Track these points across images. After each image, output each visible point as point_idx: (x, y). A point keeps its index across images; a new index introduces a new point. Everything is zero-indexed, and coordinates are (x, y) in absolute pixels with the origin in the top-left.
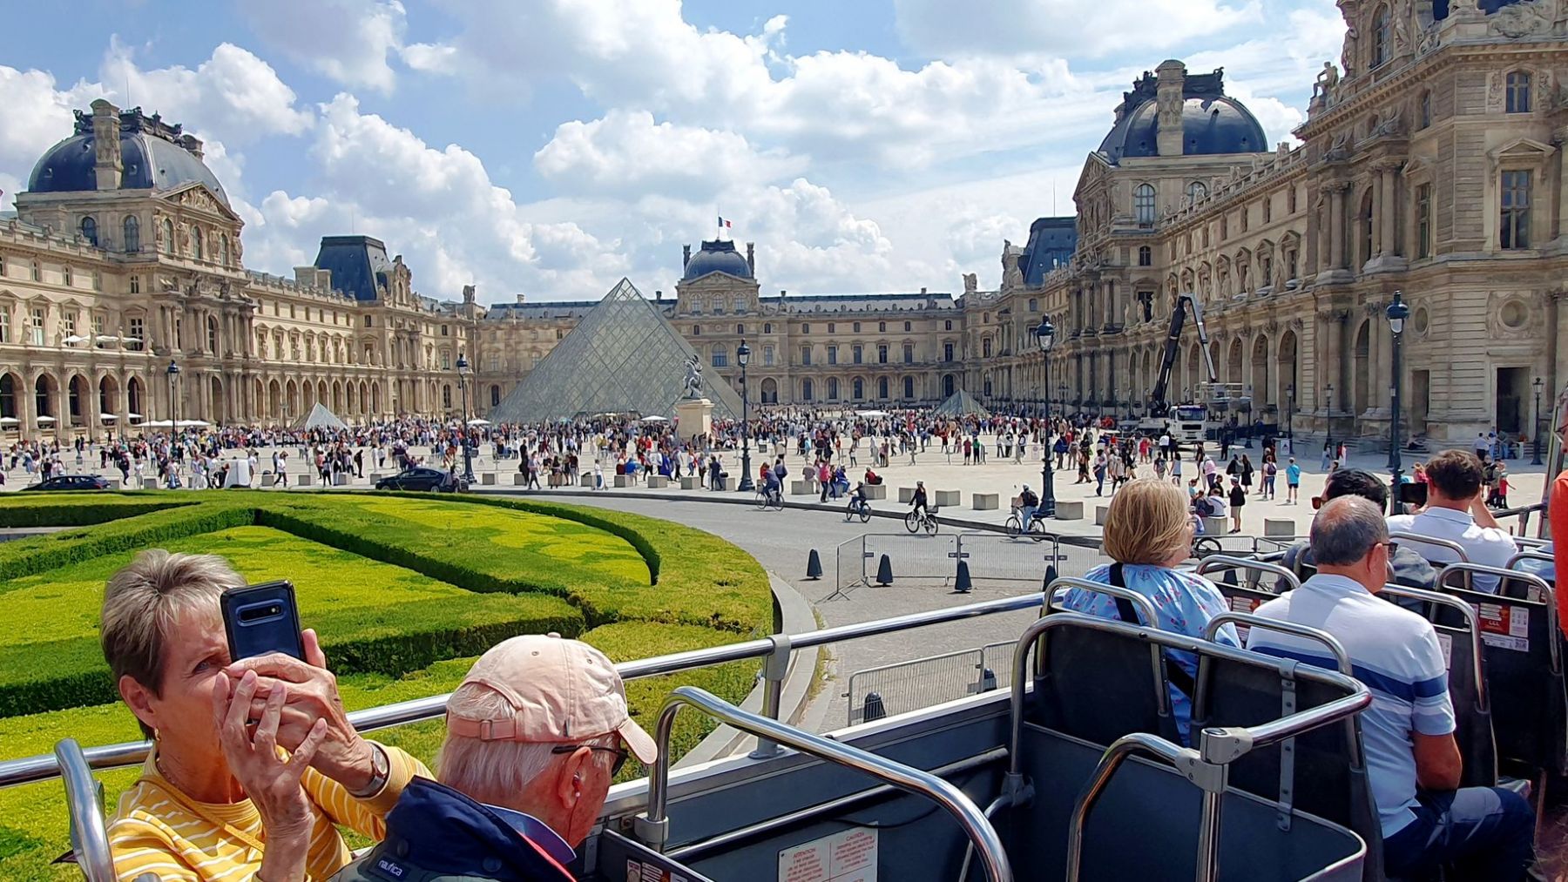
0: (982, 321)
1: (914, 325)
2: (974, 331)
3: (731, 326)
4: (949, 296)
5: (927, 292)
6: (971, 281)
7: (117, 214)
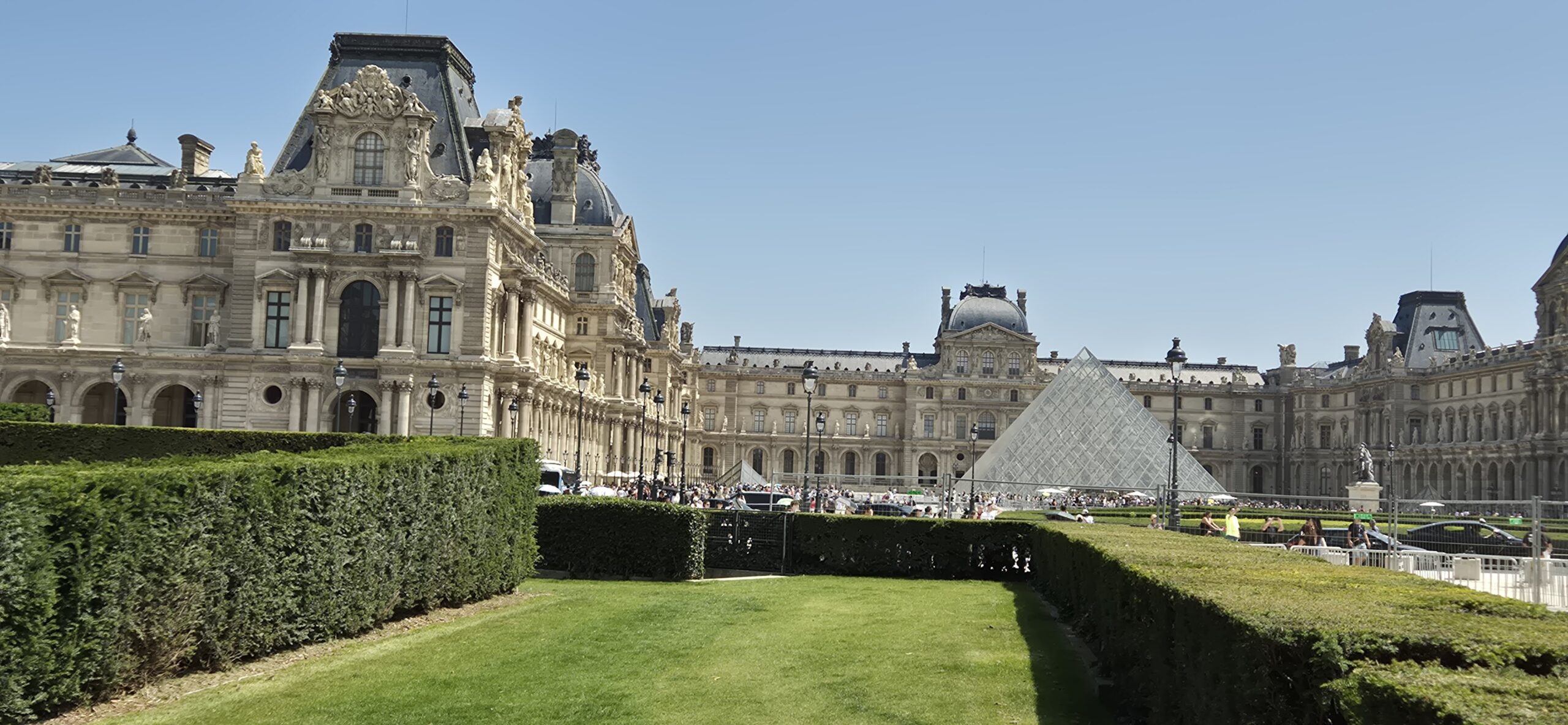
0: (1319, 405)
1: (1216, 403)
2: (1309, 415)
3: (1003, 391)
4: (1254, 369)
5: (1226, 364)
6: (1288, 354)
7: (570, 251)
